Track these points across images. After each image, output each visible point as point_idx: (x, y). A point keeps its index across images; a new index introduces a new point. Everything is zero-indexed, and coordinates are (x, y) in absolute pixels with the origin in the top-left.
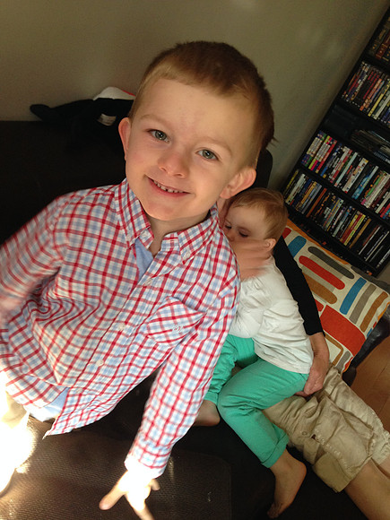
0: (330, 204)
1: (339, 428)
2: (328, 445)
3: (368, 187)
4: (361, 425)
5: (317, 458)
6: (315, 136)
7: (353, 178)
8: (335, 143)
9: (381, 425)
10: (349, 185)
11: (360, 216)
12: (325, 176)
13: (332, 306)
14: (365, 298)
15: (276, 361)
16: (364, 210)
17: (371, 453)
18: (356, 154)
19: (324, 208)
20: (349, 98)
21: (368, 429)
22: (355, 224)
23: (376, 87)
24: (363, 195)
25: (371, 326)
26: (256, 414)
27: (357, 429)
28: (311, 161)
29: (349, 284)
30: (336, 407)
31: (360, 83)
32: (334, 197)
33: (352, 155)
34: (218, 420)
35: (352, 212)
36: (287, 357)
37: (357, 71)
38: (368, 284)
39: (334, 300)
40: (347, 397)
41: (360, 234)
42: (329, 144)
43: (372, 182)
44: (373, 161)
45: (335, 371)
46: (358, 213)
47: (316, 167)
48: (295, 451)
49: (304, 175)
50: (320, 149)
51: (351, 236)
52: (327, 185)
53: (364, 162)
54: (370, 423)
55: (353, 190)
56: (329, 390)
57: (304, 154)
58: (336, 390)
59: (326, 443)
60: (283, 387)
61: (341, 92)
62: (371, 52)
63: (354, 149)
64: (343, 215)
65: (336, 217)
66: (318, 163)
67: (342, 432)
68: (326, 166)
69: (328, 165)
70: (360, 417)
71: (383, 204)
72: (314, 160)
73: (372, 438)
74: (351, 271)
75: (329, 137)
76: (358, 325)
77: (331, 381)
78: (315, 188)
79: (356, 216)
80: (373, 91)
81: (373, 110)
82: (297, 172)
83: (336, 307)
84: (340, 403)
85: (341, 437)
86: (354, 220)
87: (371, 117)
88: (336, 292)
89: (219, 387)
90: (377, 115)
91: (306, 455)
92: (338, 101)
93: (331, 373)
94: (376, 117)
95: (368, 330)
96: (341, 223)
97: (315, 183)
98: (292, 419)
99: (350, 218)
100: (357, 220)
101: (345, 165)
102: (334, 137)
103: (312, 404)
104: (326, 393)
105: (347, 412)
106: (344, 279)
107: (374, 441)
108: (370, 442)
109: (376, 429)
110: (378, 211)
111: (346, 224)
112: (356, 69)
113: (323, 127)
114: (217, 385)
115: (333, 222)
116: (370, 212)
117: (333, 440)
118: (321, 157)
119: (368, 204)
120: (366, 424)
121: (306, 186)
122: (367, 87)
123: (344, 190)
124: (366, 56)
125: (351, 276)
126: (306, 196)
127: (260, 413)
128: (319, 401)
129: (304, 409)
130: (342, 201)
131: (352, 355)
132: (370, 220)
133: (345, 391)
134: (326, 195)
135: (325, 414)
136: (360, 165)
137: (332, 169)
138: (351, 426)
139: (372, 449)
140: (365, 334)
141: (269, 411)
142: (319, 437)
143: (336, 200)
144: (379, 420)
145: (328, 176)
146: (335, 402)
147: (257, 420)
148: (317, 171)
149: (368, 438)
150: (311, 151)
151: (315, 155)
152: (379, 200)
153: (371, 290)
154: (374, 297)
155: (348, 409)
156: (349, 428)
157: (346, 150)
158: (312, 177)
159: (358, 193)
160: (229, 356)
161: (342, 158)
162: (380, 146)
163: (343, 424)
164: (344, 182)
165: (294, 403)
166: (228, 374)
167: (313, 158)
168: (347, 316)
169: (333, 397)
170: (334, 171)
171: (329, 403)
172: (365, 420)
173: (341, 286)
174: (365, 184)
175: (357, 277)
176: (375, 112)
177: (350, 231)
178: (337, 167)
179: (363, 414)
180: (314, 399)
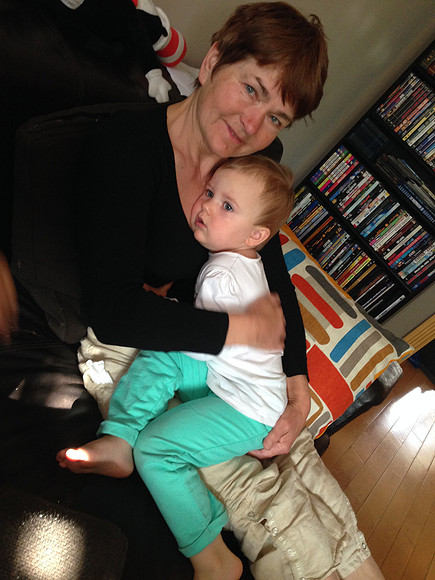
0: (333, 237)
1: (301, 517)
2: (281, 538)
3: (382, 226)
4: (331, 517)
5: (261, 555)
6: (334, 150)
7: (367, 211)
8: (356, 164)
9: (355, 522)
10: (361, 218)
11: (364, 259)
12: (335, 201)
13: (322, 348)
14: (364, 347)
15: (235, 401)
16: (370, 252)
17: (338, 561)
18: (377, 183)
19: (325, 240)
20: (386, 113)
21: (340, 525)
22: (356, 267)
23: (419, 107)
24: (374, 234)
25: (364, 385)
26: (190, 474)
27: (325, 521)
28: (323, 180)
29: (349, 323)
30: (302, 484)
31: (403, 98)
32: (340, 229)
33: (372, 183)
34: (129, 469)
35: (356, 252)
36: (251, 399)
37: (401, 84)
38: (372, 330)
39: (325, 339)
40: (319, 474)
41: (359, 280)
42: (349, 164)
43: (387, 221)
44: (396, 196)
45: (308, 434)
46: (364, 254)
47: (326, 188)
48: (232, 540)
49: (310, 195)
50: (337, 167)
51: (348, 280)
52: (335, 212)
53: (385, 194)
54: (342, 516)
55: (363, 225)
56: (296, 458)
57: (316, 170)
58: (306, 460)
59: (278, 535)
60: (236, 439)
61: (378, 104)
62: (423, 64)
63: (376, 176)
64: (345, 253)
65: (336, 254)
66: (330, 182)
67: (305, 522)
68: (338, 190)
69: (341, 188)
70: (331, 504)
71: (394, 250)
72: (327, 180)
73: (343, 539)
74: (355, 308)
75: (350, 155)
76: (348, 380)
77: (301, 446)
78: (320, 213)
79: (360, 258)
80: (415, 111)
81: (410, 134)
82: (303, 189)
83: (327, 350)
84: (306, 479)
85: (302, 529)
86: (357, 262)
87: (405, 143)
88: (330, 330)
89: (143, 422)
90: (414, 141)
91: (246, 547)
92: (371, 114)
93: (304, 435)
94: (411, 143)
95: (359, 390)
96: (341, 262)
97: (321, 208)
98: (238, 490)
99: (352, 258)
100: (361, 262)
101: (362, 193)
102: (357, 155)
103: (271, 474)
104: (290, 462)
105: (316, 495)
106: (344, 316)
107: (345, 544)
108: (339, 544)
109: (349, 526)
110: (386, 257)
111: (346, 264)
112: (402, 79)
113: (345, 142)
114: (140, 418)
115: (331, 259)
116: (377, 257)
117: (290, 532)
118: (335, 177)
119: (377, 246)
120: (336, 517)
121: (310, 208)
122: (410, 104)
123: (353, 223)
124: (416, 67)
125: (353, 315)
126: (307, 221)
127: (195, 472)
128: (281, 470)
129: (259, 478)
130: (348, 236)
131: (331, 419)
132: (375, 266)
133: (317, 464)
134: (330, 224)
135: (287, 492)
136: (379, 197)
137: (345, 194)
138: (318, 516)
139: (340, 555)
140: (355, 394)
141: (205, 471)
142: (270, 523)
143: (342, 233)
144: (353, 514)
145: (338, 202)
146: (301, 476)
147: (188, 483)
148: (327, 194)
149: (338, 537)
150: (325, 168)
151: (329, 173)
152: (391, 245)
153: (373, 339)
154: (377, 347)
155: (317, 490)
156: (315, 518)
157: (367, 176)
158: (320, 198)
159: (368, 230)
160: (168, 380)
161: (360, 185)
162: (408, 179)
163: (307, 512)
164: (355, 213)
165: (246, 466)
166: (161, 405)
167: (326, 176)
168: (338, 366)
169: (300, 468)
170: (347, 198)
171: (294, 477)
172: (336, 511)
173: (338, 324)
174: (379, 222)
175: (361, 317)
176: (411, 137)
177: (349, 274)
178: (352, 193)
179: (335, 502)
180: (274, 466)
